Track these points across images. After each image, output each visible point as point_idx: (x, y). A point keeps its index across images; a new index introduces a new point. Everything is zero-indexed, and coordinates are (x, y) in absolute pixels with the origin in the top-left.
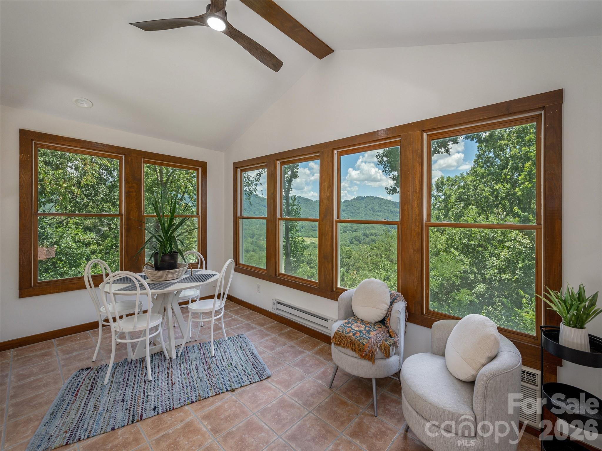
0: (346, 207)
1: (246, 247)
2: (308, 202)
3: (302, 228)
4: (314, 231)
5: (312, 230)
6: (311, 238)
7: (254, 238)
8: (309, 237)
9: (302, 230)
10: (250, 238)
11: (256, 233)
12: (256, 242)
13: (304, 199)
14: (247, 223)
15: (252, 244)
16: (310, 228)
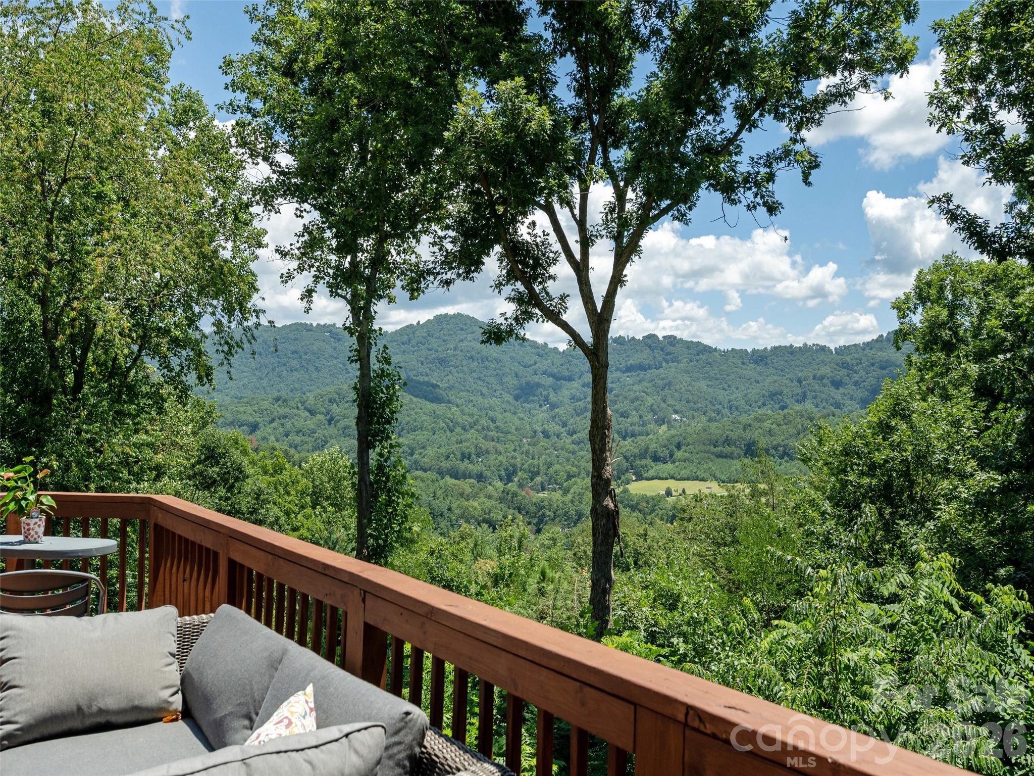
0: (844, 372)
1: (482, 509)
2: (703, 357)
3: (679, 446)
4: (721, 460)
5: (712, 453)
6: (708, 484)
7: (512, 481)
8: (703, 480)
9: (679, 454)
10: (501, 480)
11: (519, 465)
12: (515, 495)
13: (688, 348)
14: (490, 433)
15: (502, 500)
16: (707, 448)
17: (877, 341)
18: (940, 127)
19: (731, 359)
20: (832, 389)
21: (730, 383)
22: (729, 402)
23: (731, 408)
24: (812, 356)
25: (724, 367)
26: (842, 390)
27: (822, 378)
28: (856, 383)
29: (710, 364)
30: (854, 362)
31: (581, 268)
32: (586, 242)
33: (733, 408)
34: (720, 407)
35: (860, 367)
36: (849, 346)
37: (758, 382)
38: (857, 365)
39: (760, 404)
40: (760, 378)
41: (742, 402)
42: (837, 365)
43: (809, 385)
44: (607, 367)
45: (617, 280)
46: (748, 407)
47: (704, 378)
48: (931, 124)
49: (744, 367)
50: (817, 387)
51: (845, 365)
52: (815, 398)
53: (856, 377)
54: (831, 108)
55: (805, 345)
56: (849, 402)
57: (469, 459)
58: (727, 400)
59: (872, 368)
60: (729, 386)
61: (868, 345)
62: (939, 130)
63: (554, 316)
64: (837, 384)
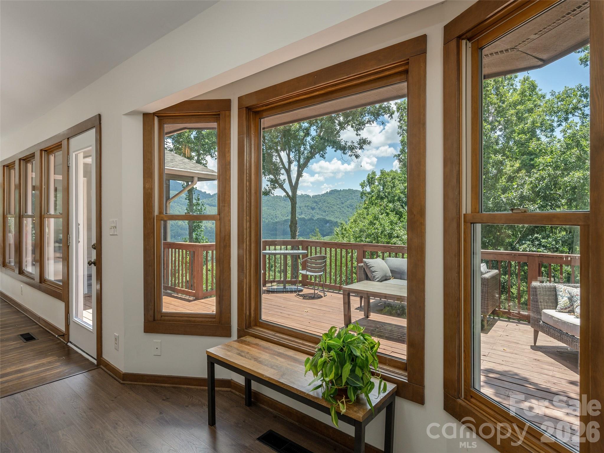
17: (326, 193)
18: (400, 135)
19: (276, 199)
20: (311, 210)
21: (276, 208)
22: (275, 215)
23: (276, 217)
24: (304, 198)
25: (274, 202)
26: (314, 211)
27: (308, 206)
28: (319, 209)
29: (268, 201)
30: (319, 201)
31: (288, 171)
32: (290, 162)
33: (277, 217)
34: (272, 217)
35: (320, 203)
36: (317, 195)
37: (286, 208)
38: (320, 202)
39: (286, 215)
40: (286, 206)
41: (280, 215)
42: (313, 202)
43: (303, 209)
44: (296, 204)
45: (299, 175)
46: (282, 217)
47: (266, 206)
48: (398, 134)
49: (281, 202)
50: (306, 210)
51: (316, 202)
52: (305, 213)
53: (319, 206)
54: (367, 125)
55: (302, 194)
56: (317, 215)
57: (174, 237)
58: (274, 214)
59: (324, 203)
60: (275, 209)
61: (323, 195)
62: (400, 136)
63: (281, 187)
64: (313, 209)
